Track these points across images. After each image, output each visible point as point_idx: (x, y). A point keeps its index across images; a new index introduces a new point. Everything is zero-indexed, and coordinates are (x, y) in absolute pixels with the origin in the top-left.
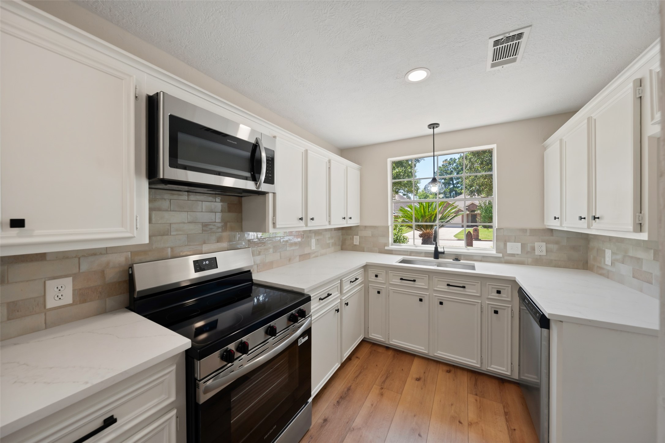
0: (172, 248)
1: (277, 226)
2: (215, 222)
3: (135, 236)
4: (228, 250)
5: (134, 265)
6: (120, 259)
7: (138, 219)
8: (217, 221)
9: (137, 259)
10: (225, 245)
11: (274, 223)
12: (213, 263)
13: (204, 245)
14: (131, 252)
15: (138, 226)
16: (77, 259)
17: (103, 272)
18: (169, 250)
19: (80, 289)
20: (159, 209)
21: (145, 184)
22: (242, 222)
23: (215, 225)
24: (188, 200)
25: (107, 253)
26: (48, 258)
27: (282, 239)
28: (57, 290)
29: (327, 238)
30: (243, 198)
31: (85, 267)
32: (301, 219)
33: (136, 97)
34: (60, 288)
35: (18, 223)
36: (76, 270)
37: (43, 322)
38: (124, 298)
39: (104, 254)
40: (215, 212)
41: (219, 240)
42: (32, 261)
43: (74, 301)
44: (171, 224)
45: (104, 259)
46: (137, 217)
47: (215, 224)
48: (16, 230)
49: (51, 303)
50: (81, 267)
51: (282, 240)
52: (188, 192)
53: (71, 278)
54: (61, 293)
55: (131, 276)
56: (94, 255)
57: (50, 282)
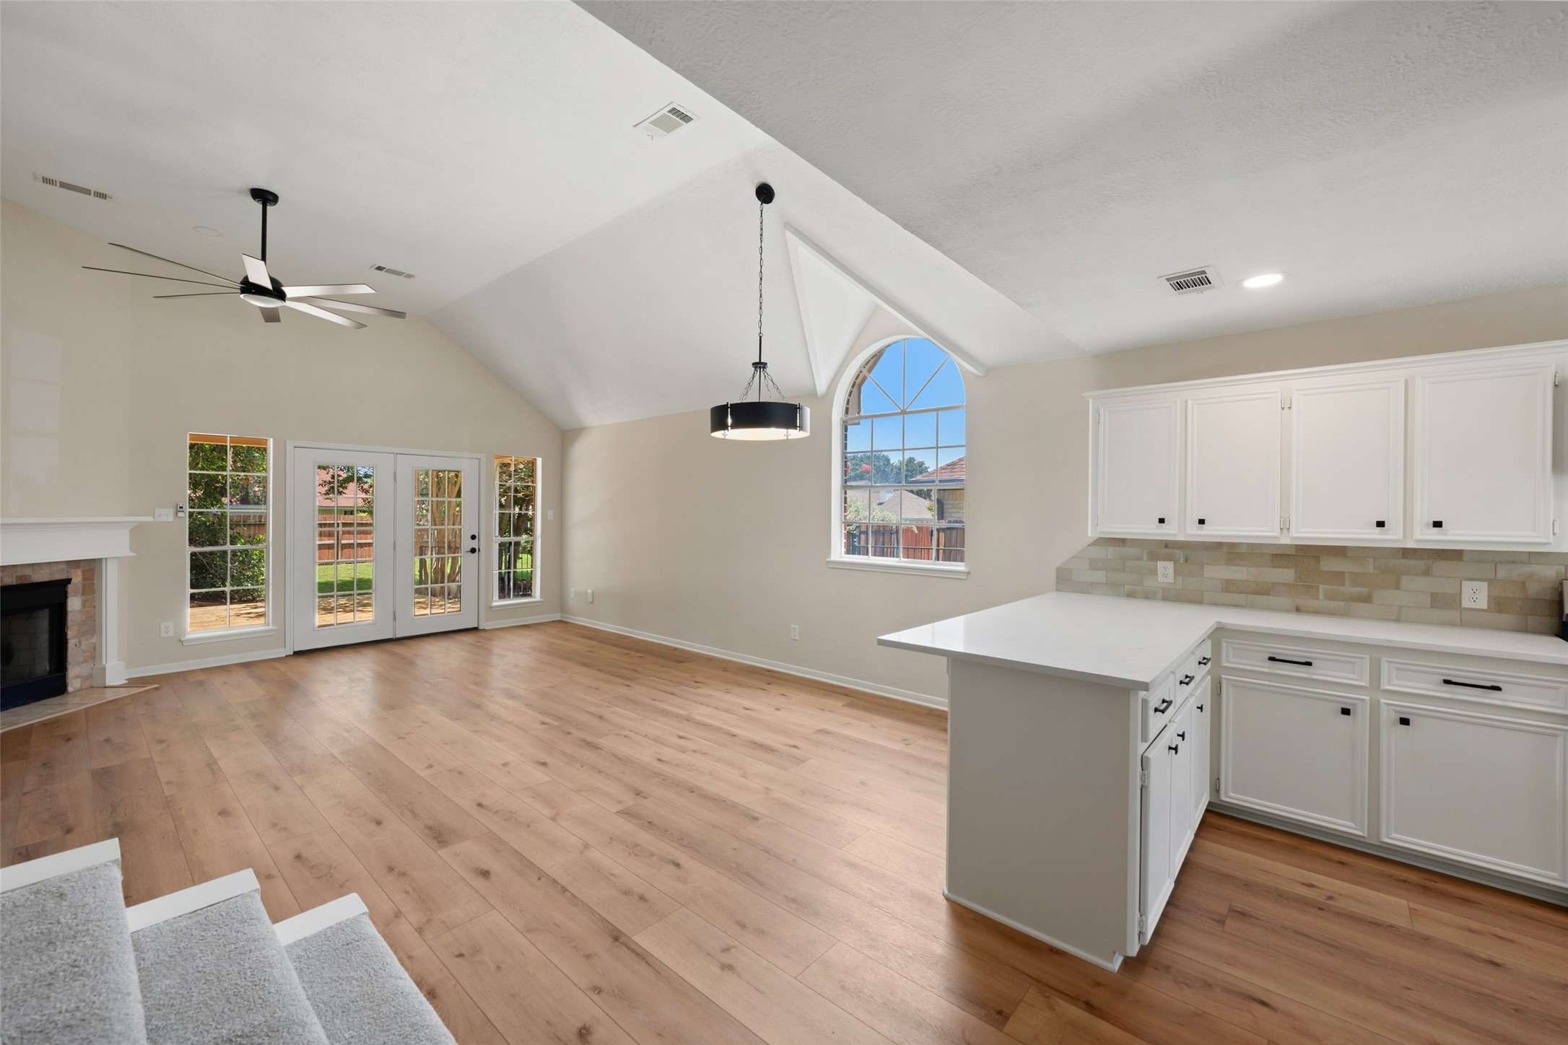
3: (1551, 542)
5: (1564, 581)
6: (1550, 572)
7: (1556, 523)
14: (1566, 566)
15: (1555, 531)
16: (1493, 565)
17: (1524, 584)
19: (1496, 597)
21: (1567, 481)
25: (1530, 563)
26: (1465, 557)
28: (1473, 600)
31: (1502, 573)
33: (1556, 386)
34: (1475, 590)
35: (1438, 524)
36: (1492, 576)
37: (1459, 619)
38: (1553, 621)
39: (1527, 563)
42: (1446, 559)
43: (1489, 607)
45: (1526, 569)
46: (1554, 522)
48: (1437, 529)
49: (1466, 603)
50: (1498, 574)
53: (1486, 583)
54: (1476, 595)
55: (1561, 594)
56: (1514, 562)
57: (1465, 583)
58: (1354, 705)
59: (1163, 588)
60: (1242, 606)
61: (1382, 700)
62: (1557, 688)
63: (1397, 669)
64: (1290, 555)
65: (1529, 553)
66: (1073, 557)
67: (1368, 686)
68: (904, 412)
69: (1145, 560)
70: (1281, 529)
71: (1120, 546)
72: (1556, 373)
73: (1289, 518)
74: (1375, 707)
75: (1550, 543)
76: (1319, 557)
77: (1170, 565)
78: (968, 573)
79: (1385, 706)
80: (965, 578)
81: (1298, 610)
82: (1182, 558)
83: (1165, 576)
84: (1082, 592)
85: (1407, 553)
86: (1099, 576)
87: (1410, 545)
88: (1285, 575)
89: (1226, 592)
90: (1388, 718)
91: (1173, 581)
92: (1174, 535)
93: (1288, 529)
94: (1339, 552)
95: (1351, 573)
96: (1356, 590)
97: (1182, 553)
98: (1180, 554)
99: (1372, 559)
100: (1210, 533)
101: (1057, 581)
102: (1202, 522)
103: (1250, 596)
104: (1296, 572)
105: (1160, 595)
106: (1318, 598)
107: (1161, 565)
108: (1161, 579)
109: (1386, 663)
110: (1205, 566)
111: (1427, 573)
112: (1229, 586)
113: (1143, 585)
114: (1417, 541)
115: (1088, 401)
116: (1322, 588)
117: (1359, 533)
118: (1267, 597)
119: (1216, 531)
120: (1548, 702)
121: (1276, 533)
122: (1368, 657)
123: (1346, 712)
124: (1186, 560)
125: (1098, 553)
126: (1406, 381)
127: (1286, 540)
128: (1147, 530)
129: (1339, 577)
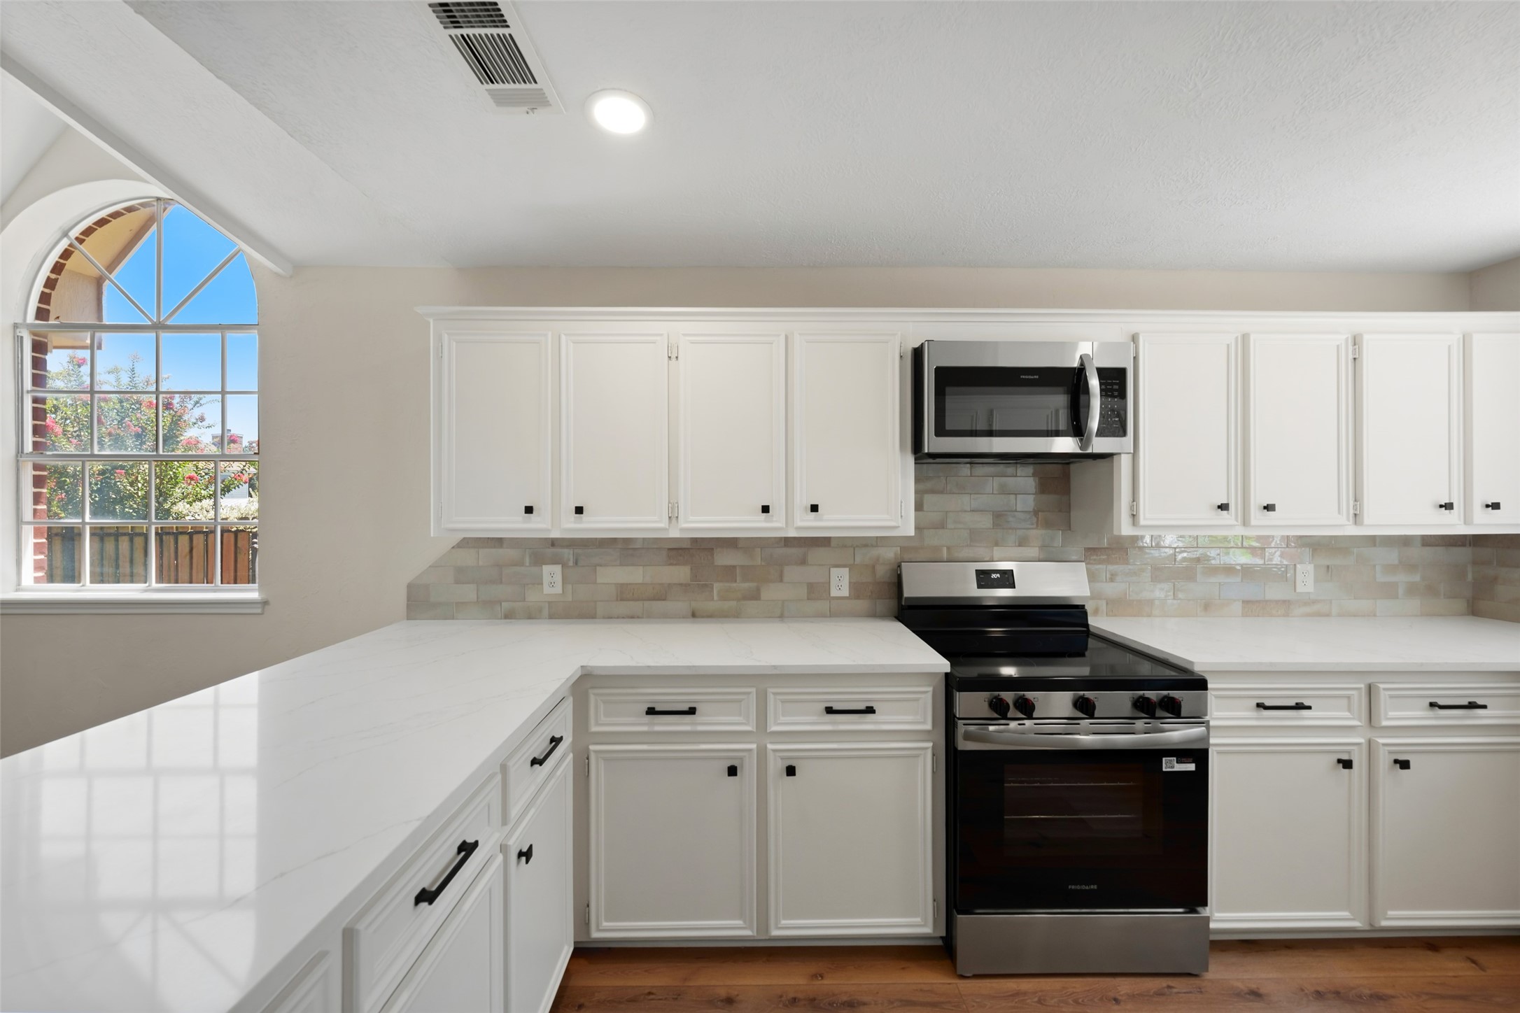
0: (948, 548)
1: (1142, 522)
2: (1016, 511)
3: (900, 525)
4: (1039, 561)
5: (903, 564)
6: (889, 554)
7: (903, 504)
8: (1018, 510)
9: (906, 557)
10: (1033, 551)
11: (1133, 515)
12: (1007, 579)
13: (995, 548)
14: (901, 548)
15: (903, 514)
16: (852, 550)
17: (873, 567)
18: (945, 549)
19: (855, 583)
20: (933, 492)
21: (910, 460)
22: (1070, 512)
23: (1014, 516)
24: (971, 476)
25: (877, 546)
26: (833, 543)
27: (1178, 552)
28: (838, 579)
29: (1378, 568)
30: (1072, 466)
31: (859, 558)
32: (1223, 507)
33: (901, 357)
34: (840, 577)
35: (814, 508)
36: (852, 562)
37: (829, 610)
38: (893, 604)
39: (875, 547)
40: (1016, 494)
41: (1022, 543)
42: (818, 546)
43: (850, 594)
44: (947, 512)
45: (875, 552)
46: (901, 502)
47: (1016, 513)
48: (813, 514)
49: (834, 593)
50: (855, 559)
51: (1179, 557)
52: (970, 463)
53: (848, 569)
54: (840, 583)
55: (899, 577)
56: (866, 546)
57: (833, 570)
58: (741, 759)
59: (549, 602)
60: (638, 617)
61: (770, 746)
62: (917, 700)
63: (783, 702)
64: (685, 549)
65: (877, 537)
66: (430, 567)
67: (755, 730)
68: (158, 327)
69: (528, 564)
70: (670, 518)
71: (495, 547)
72: (901, 343)
73: (677, 503)
74: (762, 753)
75: (899, 527)
76: (713, 549)
77: (557, 569)
78: (265, 603)
79: (771, 752)
80: (259, 611)
81: (694, 615)
82: (572, 559)
83: (552, 585)
84: (446, 618)
85: (788, 542)
86: (469, 592)
87: (792, 533)
88: (681, 573)
89: (621, 600)
90: (775, 767)
91: (561, 592)
92: (548, 530)
93: (677, 517)
94: (731, 543)
95: (742, 567)
96: (746, 585)
97: (572, 552)
98: (567, 553)
99: (760, 549)
100: (591, 526)
101: (408, 606)
102: (579, 510)
103: (647, 603)
104: (691, 569)
105: (546, 612)
106: (713, 599)
107: (547, 569)
108: (547, 589)
109: (772, 696)
110: (598, 568)
111: (803, 562)
112: (624, 593)
113: (524, 600)
114: (798, 529)
115: (429, 323)
116: (717, 586)
117: (747, 523)
118: (663, 602)
119: (597, 524)
120: (910, 718)
121: (664, 524)
122: (753, 690)
123: (732, 771)
124: (576, 563)
125: (468, 558)
126: (787, 337)
127: (674, 533)
128: (513, 524)
129: (729, 573)
